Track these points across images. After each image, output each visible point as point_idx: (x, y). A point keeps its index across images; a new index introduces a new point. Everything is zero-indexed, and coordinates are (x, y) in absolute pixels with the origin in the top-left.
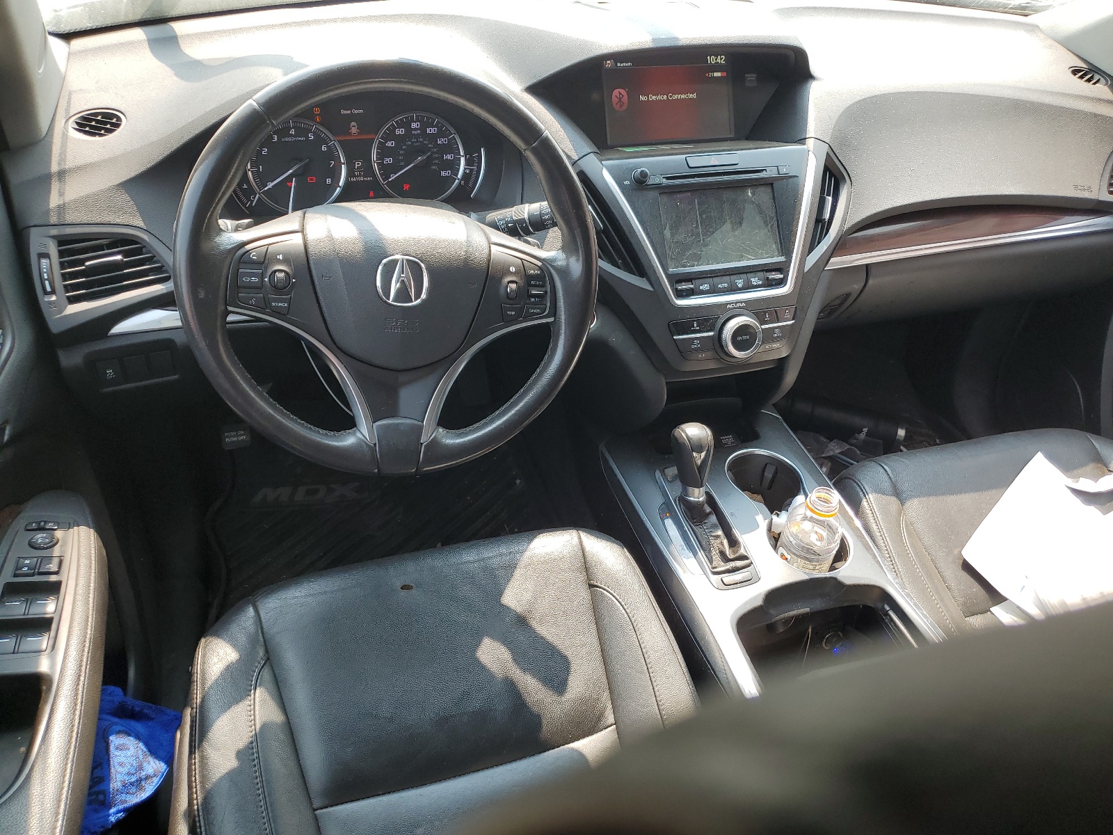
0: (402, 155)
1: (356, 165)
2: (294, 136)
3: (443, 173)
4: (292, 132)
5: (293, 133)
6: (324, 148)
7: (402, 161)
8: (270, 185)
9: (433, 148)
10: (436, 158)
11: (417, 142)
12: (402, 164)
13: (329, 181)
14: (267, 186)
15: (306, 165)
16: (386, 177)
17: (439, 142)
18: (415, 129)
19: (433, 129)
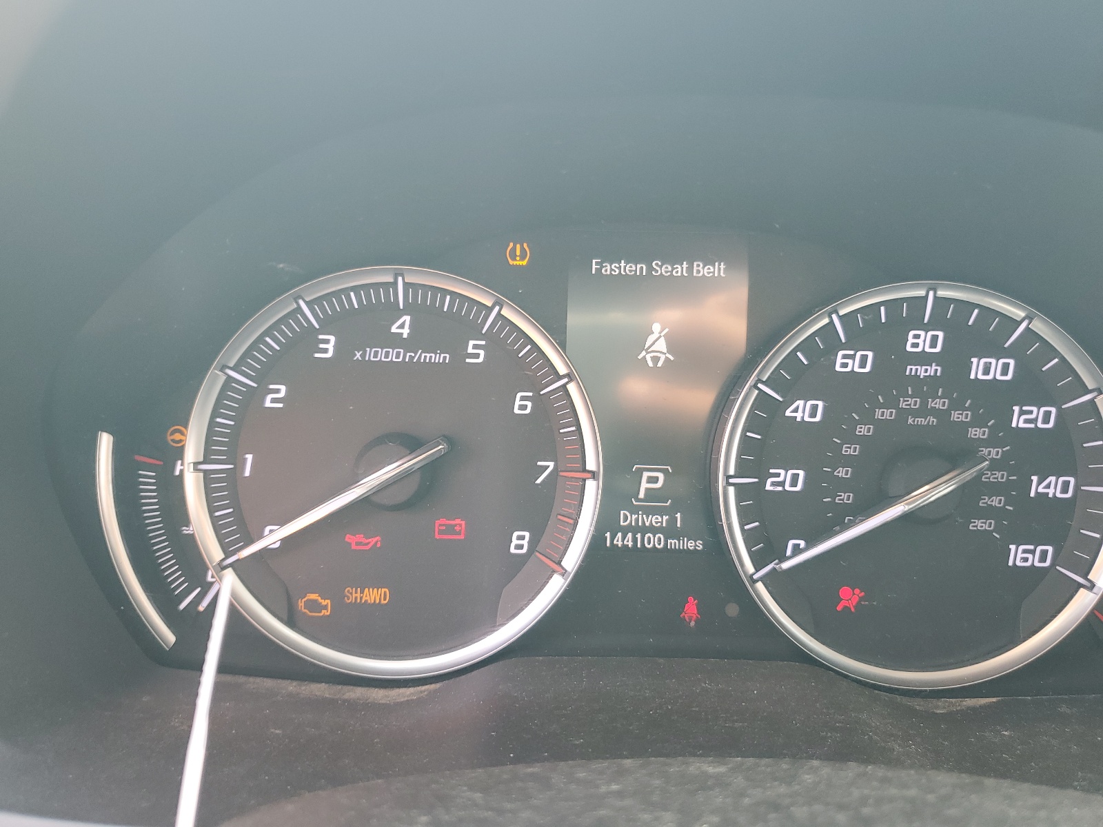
0: (848, 461)
1: (644, 485)
2: (408, 344)
3: (1019, 556)
4: (403, 327)
5: (406, 332)
6: (522, 404)
7: (843, 485)
8: (273, 537)
9: (990, 443)
10: (995, 489)
11: (923, 411)
12: (845, 498)
13: (520, 542)
14: (261, 536)
15: (431, 471)
16: (767, 550)
17: (1018, 422)
18: (923, 358)
19: (996, 365)
